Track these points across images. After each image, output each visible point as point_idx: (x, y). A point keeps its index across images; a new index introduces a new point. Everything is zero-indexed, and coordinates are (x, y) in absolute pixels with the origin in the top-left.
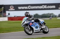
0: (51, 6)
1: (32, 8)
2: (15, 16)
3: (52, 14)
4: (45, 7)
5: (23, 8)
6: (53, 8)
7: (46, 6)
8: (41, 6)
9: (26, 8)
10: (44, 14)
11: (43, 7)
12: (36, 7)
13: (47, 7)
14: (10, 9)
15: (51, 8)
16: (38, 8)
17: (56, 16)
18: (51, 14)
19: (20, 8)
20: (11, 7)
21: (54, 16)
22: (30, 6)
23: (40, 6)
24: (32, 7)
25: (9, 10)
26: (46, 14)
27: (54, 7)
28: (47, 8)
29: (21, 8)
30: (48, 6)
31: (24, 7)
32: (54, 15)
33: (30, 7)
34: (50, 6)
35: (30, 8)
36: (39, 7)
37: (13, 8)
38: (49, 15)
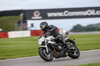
4: (92, 12)
5: (55, 14)
8: (86, 10)
9: (60, 14)
11: (89, 12)
12: (78, 13)
13: (95, 12)
14: (34, 16)
19: (50, 15)
20: (35, 13)
23: (83, 11)
24: (70, 12)
25: (33, 18)
26: (95, 25)
28: (95, 14)
33: (66, 13)
37: (39, 14)
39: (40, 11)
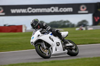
0: (65, 8)
1: (34, 12)
2: (5, 25)
3: (68, 22)
4: (56, 10)
5: (19, 11)
6: (69, 11)
7: (57, 8)
8: (50, 8)
9: (24, 11)
10: (54, 22)
11: (53, 10)
12: (41, 10)
13: (59, 10)
15: (65, 11)
16: (44, 11)
17: (73, 26)
18: (65, 22)
19: (13, 11)
21: (70, 26)
22: (30, 8)
23: (47, 8)
24: (34, 9)
26: (58, 22)
27: (71, 9)
28: (58, 11)
29: (15, 12)
30: (61, 9)
31: (21, 10)
32: (71, 23)
33: (30, 10)
34: (63, 8)
35: (30, 12)
36: (45, 9)
38: (62, 24)
39: (3, 7)
